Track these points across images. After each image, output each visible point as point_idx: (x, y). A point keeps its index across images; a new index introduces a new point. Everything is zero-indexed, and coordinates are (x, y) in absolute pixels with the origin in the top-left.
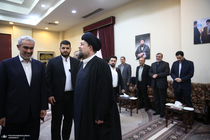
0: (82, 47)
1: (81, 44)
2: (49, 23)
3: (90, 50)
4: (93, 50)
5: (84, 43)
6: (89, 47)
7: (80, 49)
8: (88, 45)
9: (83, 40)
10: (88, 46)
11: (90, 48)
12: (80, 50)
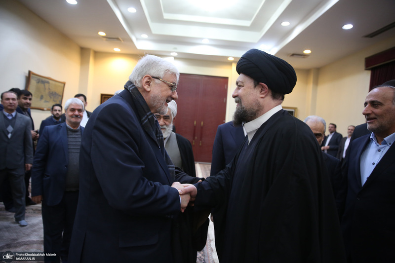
0: (240, 92)
1: (236, 86)
2: (293, 55)
3: (263, 96)
4: (270, 94)
5: (242, 83)
6: (257, 87)
7: (237, 98)
8: (254, 83)
9: (241, 74)
10: (255, 86)
11: (262, 90)
12: (236, 102)
